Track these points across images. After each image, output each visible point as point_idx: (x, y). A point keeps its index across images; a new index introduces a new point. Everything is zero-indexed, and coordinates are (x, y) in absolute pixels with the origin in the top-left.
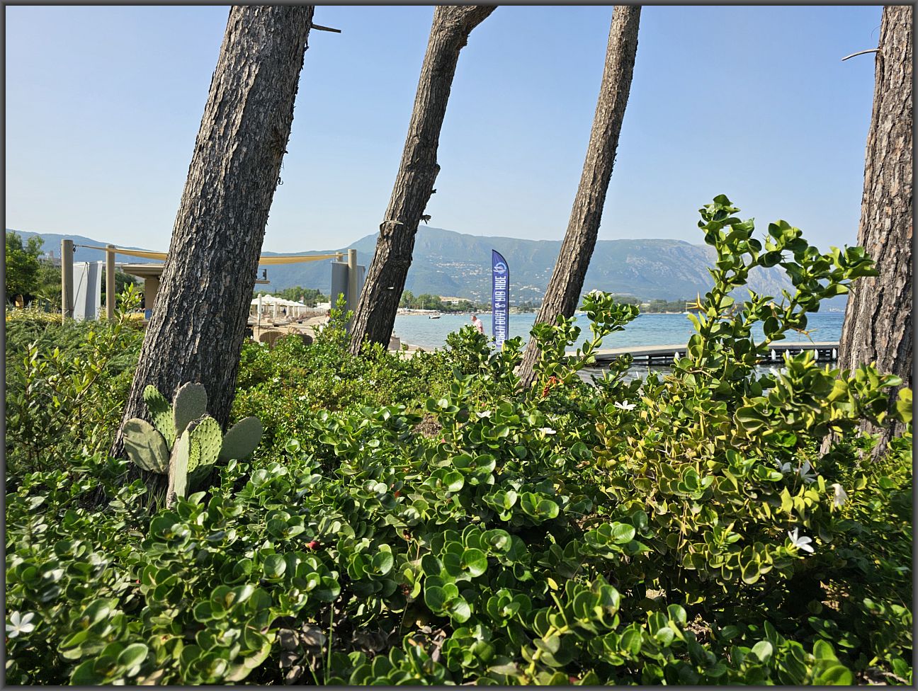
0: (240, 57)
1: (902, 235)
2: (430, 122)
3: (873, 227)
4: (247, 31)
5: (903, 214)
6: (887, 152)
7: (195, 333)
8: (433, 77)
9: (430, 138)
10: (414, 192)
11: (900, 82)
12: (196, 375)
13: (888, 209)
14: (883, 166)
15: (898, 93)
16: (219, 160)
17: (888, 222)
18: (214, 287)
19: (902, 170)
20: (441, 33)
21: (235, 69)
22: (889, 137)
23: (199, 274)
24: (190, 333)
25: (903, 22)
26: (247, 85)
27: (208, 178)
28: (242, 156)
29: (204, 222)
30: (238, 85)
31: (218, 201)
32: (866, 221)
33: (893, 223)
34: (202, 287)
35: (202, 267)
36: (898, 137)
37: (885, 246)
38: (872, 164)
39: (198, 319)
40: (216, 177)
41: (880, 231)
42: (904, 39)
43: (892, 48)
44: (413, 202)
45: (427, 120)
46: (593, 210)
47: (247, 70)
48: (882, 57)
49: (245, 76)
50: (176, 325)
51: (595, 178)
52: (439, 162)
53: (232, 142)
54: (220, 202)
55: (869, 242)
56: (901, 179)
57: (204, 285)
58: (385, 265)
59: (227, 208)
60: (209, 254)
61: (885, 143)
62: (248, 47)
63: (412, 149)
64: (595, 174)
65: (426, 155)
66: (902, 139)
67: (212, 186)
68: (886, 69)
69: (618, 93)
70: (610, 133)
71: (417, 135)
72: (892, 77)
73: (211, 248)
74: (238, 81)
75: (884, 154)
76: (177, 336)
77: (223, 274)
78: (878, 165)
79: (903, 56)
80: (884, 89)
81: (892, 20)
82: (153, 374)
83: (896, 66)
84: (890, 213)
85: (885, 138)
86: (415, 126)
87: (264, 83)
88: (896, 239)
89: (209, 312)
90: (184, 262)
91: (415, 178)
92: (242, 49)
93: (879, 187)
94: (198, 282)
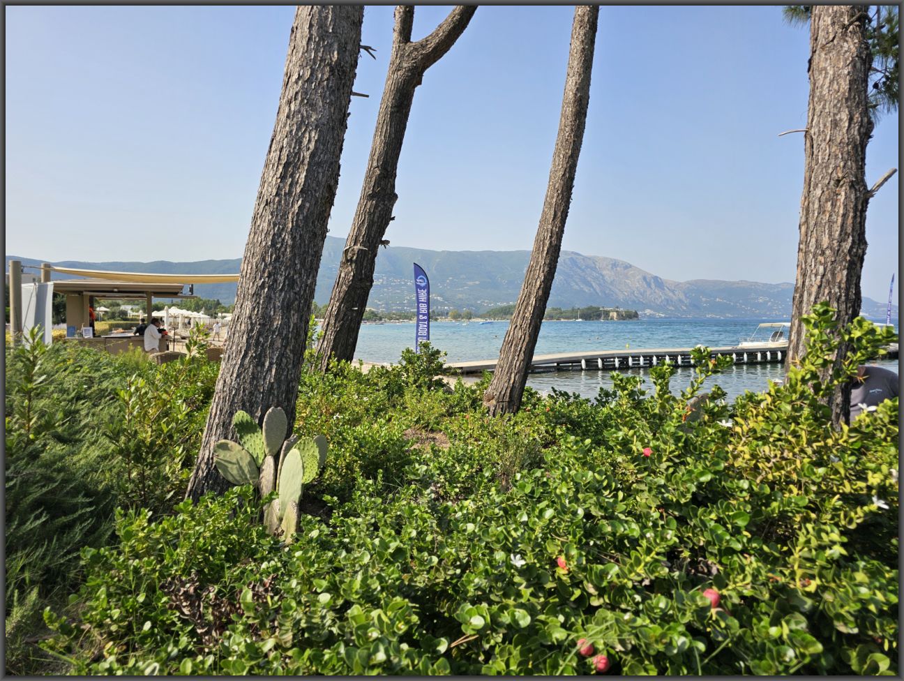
0: (301, 124)
1: (833, 278)
2: (389, 154)
3: (809, 272)
4: (306, 101)
5: (833, 263)
6: (819, 213)
7: (271, 364)
8: (392, 113)
9: (389, 169)
10: (376, 219)
11: (827, 158)
12: (273, 401)
13: (821, 258)
14: (816, 224)
15: (826, 167)
16: (285, 215)
17: (821, 269)
18: (286, 324)
19: (830, 228)
20: (399, 73)
21: (296, 134)
22: (820, 201)
23: (272, 313)
24: (267, 364)
25: (827, 110)
26: (309, 149)
27: (276, 229)
28: (305, 211)
29: (275, 268)
30: (300, 148)
31: (286, 249)
32: (803, 266)
33: (825, 269)
34: (275, 324)
35: (274, 307)
36: (826, 202)
37: (820, 287)
38: (807, 221)
39: (273, 352)
40: (283, 229)
41: (816, 275)
42: (828, 124)
43: (819, 131)
44: (374, 228)
45: (387, 153)
46: (554, 243)
47: (307, 135)
48: (811, 137)
49: (305, 141)
50: (255, 358)
51: (555, 215)
52: (396, 191)
53: (297, 199)
54: (288, 250)
55: (807, 283)
56: (830, 235)
57: (277, 323)
58: (349, 287)
59: (294, 256)
60: (280, 295)
61: (816, 206)
62: (308, 115)
63: (374, 179)
64: (555, 212)
65: (386, 185)
66: (829, 203)
67: (281, 236)
68: (815, 146)
69: (574, 141)
70: (567, 175)
71: (378, 167)
72: (820, 154)
73: (281, 290)
74: (300, 145)
75: (816, 214)
76: (256, 367)
77: (292, 312)
78: (812, 223)
79: (828, 138)
80: (814, 162)
81: (818, 108)
82: (236, 401)
83: (823, 145)
84: (823, 261)
85: (817, 202)
86: (376, 158)
87: (322, 147)
88: (828, 282)
89: (282, 346)
90: (259, 303)
91: (376, 207)
92: (302, 117)
93: (813, 240)
94: (271, 320)
